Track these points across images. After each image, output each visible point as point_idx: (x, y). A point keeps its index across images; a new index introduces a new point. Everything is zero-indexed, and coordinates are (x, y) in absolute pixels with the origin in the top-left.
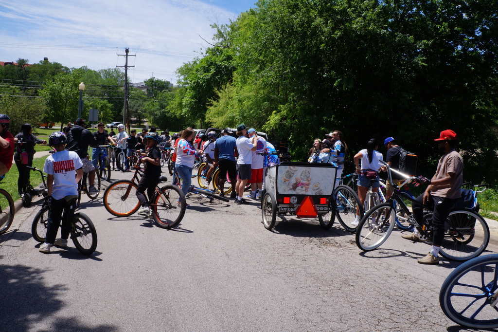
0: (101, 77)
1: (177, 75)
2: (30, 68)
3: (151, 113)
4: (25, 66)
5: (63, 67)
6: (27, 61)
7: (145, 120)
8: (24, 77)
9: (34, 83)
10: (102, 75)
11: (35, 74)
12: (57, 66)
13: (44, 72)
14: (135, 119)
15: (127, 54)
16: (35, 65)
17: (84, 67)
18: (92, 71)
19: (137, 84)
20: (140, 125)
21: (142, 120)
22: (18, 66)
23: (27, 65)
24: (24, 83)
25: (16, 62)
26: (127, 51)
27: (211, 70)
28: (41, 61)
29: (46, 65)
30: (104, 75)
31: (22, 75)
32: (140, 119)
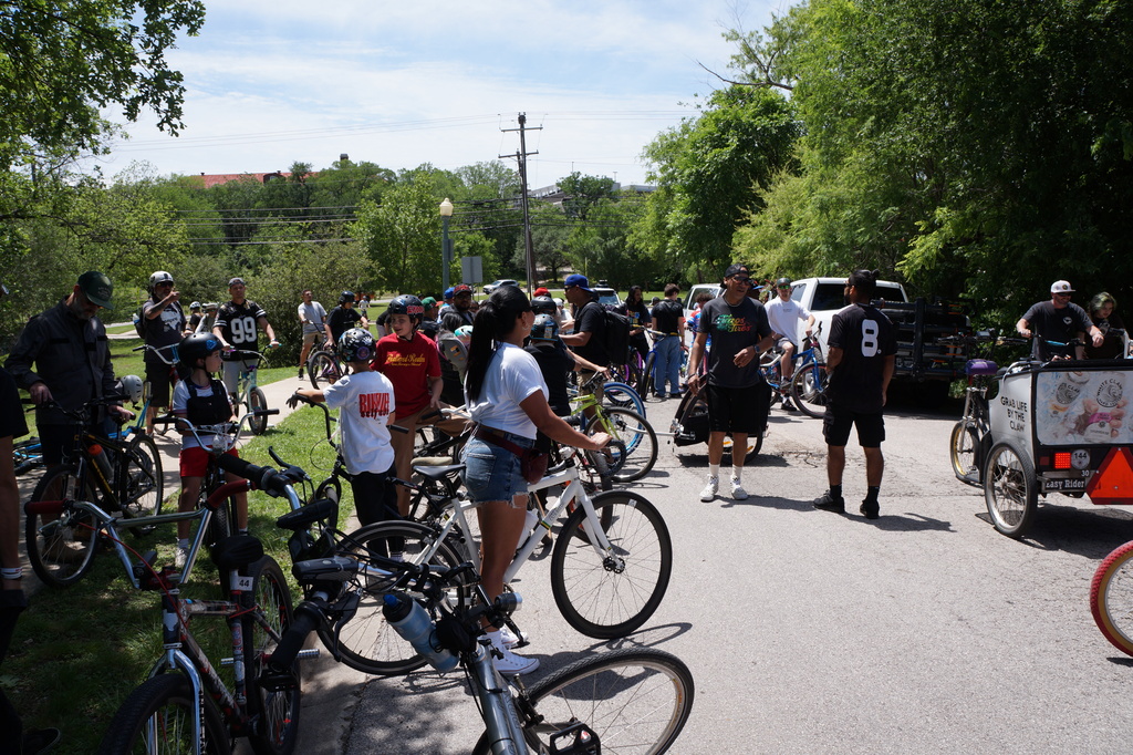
0: (462, 183)
1: (644, 163)
2: (315, 180)
3: (584, 253)
5: (380, 170)
6: (308, 166)
7: (566, 270)
8: (305, 199)
9: (324, 212)
10: (464, 179)
11: (325, 191)
12: (369, 170)
13: (343, 185)
14: (544, 269)
15: (522, 126)
16: (323, 173)
17: (424, 165)
18: (442, 173)
19: (540, 191)
20: (556, 281)
21: (561, 270)
22: (293, 179)
23: (310, 174)
24: (306, 213)
25: (288, 171)
26: (522, 120)
27: (728, 140)
28: (335, 164)
29: (346, 171)
30: (469, 179)
31: (302, 197)
32: (554, 269)
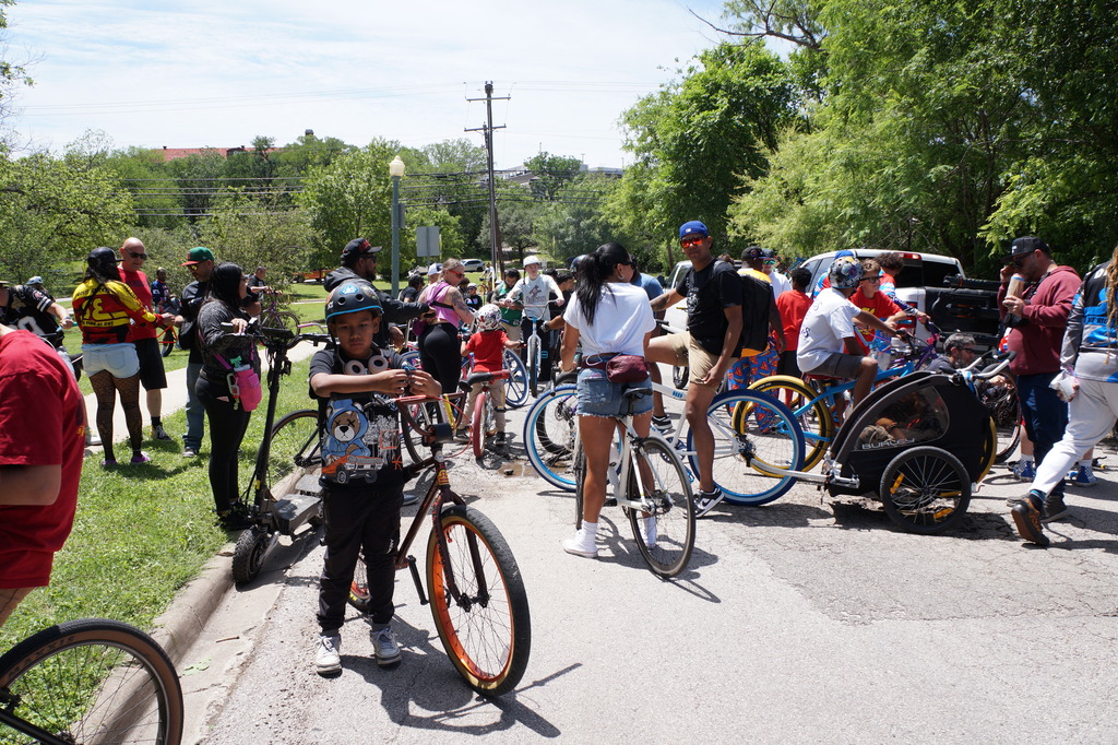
2: (278, 155)
3: (552, 232)
4: (270, 151)
5: (345, 147)
6: (272, 140)
8: (268, 174)
10: (430, 157)
11: (289, 167)
12: (334, 147)
13: (307, 160)
14: (510, 249)
15: (489, 96)
16: (289, 147)
17: (392, 142)
21: (527, 250)
22: (255, 154)
23: (273, 149)
25: (251, 146)
26: (489, 89)
27: (715, 101)
28: (300, 138)
29: (311, 146)
30: (436, 157)
31: (264, 172)
32: (521, 249)
